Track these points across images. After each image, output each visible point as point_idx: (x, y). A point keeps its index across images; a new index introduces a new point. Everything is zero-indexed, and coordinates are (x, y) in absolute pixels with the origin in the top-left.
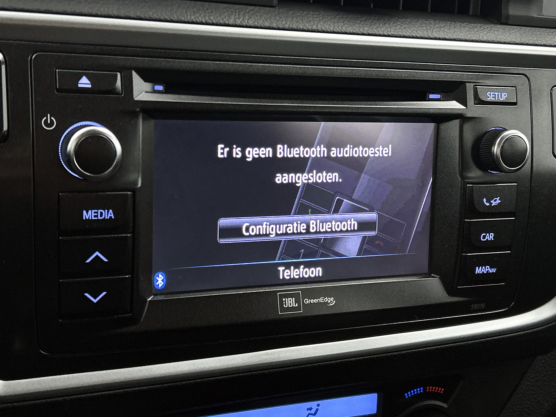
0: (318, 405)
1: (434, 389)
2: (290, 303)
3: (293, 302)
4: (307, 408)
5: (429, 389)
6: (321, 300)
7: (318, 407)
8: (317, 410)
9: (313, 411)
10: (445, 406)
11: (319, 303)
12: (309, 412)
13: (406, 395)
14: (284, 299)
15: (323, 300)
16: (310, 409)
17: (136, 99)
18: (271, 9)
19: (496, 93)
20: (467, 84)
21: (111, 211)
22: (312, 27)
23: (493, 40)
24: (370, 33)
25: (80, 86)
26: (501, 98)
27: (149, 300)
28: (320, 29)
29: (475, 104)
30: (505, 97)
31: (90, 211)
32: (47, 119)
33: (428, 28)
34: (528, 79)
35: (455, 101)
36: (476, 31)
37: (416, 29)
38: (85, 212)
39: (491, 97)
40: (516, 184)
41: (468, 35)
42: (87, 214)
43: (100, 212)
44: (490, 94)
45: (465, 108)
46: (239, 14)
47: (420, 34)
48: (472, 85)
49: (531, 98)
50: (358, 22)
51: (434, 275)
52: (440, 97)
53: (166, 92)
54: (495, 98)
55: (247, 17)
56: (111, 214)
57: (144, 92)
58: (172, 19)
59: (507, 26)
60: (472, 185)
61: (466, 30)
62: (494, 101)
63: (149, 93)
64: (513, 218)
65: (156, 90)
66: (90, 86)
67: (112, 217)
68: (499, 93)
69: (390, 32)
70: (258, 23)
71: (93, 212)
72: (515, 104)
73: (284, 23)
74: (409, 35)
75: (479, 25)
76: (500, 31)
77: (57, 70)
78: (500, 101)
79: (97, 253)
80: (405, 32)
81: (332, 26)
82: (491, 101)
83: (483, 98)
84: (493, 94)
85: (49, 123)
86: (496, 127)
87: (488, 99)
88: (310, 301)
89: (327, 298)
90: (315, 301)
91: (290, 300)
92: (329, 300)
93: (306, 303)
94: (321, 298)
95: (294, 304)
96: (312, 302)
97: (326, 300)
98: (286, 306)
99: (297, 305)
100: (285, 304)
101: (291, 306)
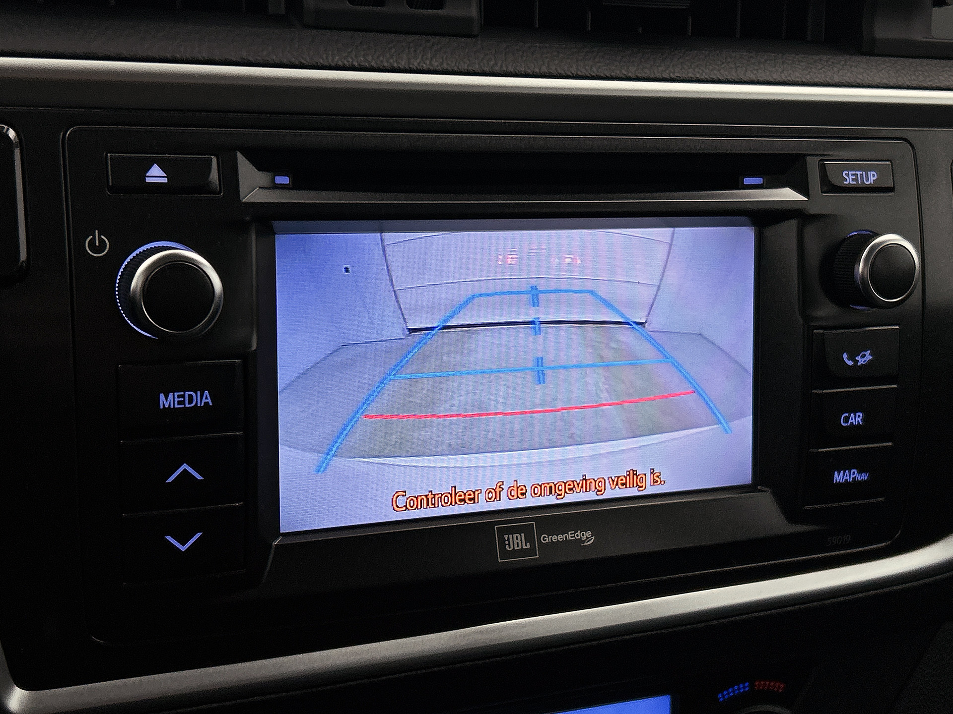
1: (767, 685)
3: (521, 540)
5: (759, 685)
11: (566, 541)
13: (720, 696)
14: (506, 537)
17: (244, 200)
18: (469, 40)
19: (859, 173)
20: (808, 158)
21: (208, 394)
22: (540, 69)
23: (850, 82)
24: (640, 75)
25: (148, 180)
26: (867, 180)
27: (275, 543)
28: (553, 71)
29: (822, 192)
30: (872, 179)
31: (171, 395)
32: (94, 238)
33: (737, 65)
34: (913, 147)
35: (788, 189)
36: (820, 67)
37: (717, 67)
38: (162, 396)
39: (849, 179)
40: (897, 327)
41: (806, 75)
42: (166, 398)
43: (189, 395)
44: (848, 175)
45: (807, 199)
46: (415, 51)
47: (725, 74)
48: (817, 159)
49: (918, 179)
50: (619, 58)
51: (764, 488)
52: (762, 183)
53: (295, 186)
54: (856, 180)
55: (429, 56)
56: (207, 398)
57: (258, 188)
58: (303, 61)
59: (872, 58)
60: (821, 331)
61: (803, 66)
62: (855, 186)
63: (266, 188)
64: (895, 386)
65: (278, 184)
66: (165, 180)
67: (208, 402)
68: (864, 173)
69: (674, 73)
70: (448, 64)
71: (176, 396)
72: (890, 190)
73: (492, 63)
74: (706, 77)
75: (825, 58)
76: (860, 66)
77: (109, 155)
78: (865, 186)
79: (185, 466)
80: (699, 73)
81: (574, 66)
82: (850, 186)
83: (836, 182)
84: (853, 175)
85: (97, 244)
86: (860, 231)
87: (845, 183)
88: (551, 538)
89: (580, 533)
90: (560, 538)
91: (517, 537)
92: (583, 535)
93: (544, 542)
94: (569, 533)
95: (524, 543)
96: (555, 540)
97: (577, 535)
98: (510, 548)
99: (528, 546)
100: (509, 544)
101: (518, 548)
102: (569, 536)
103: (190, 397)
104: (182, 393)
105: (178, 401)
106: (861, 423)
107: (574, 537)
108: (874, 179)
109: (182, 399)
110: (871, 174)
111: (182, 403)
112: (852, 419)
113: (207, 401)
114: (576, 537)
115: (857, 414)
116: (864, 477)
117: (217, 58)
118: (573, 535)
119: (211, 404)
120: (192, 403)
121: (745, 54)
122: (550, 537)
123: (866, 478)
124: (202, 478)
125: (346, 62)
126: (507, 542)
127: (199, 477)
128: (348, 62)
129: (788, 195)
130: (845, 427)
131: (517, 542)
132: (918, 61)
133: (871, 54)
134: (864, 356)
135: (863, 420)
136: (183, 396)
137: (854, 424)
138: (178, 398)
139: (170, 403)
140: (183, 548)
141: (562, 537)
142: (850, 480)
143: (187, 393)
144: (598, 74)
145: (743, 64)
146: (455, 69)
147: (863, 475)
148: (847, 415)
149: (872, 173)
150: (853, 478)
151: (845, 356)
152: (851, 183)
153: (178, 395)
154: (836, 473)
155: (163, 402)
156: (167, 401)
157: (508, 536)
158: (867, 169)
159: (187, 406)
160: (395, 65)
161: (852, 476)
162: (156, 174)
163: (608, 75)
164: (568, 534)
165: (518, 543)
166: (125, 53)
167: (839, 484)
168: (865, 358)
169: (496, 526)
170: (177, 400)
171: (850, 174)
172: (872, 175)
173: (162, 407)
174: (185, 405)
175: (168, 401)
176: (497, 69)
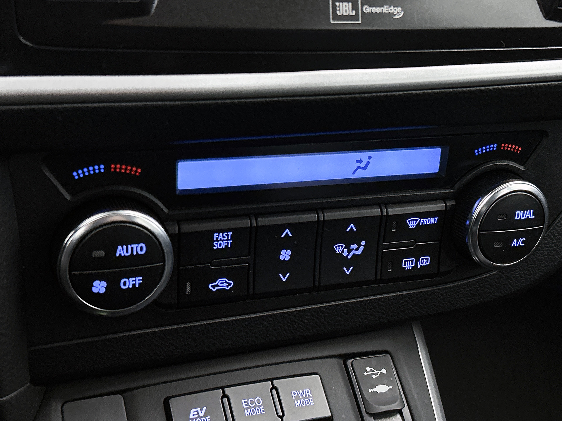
0: (370, 158)
1: (510, 147)
2: (346, 10)
3: (349, 8)
4: (356, 161)
5: (504, 147)
6: (385, 9)
7: (368, 160)
8: (368, 163)
9: (363, 165)
10: (522, 168)
11: (382, 14)
12: (358, 164)
13: (476, 151)
14: (337, 4)
15: (387, 9)
16: (360, 161)
88: (371, 10)
90: (378, 10)
91: (346, 5)
92: (395, 10)
93: (365, 12)
94: (385, 7)
95: (351, 11)
96: (374, 11)
98: (340, 13)
99: (354, 13)
101: (346, 14)
107: (388, 11)
122: (370, 8)
126: (338, 8)
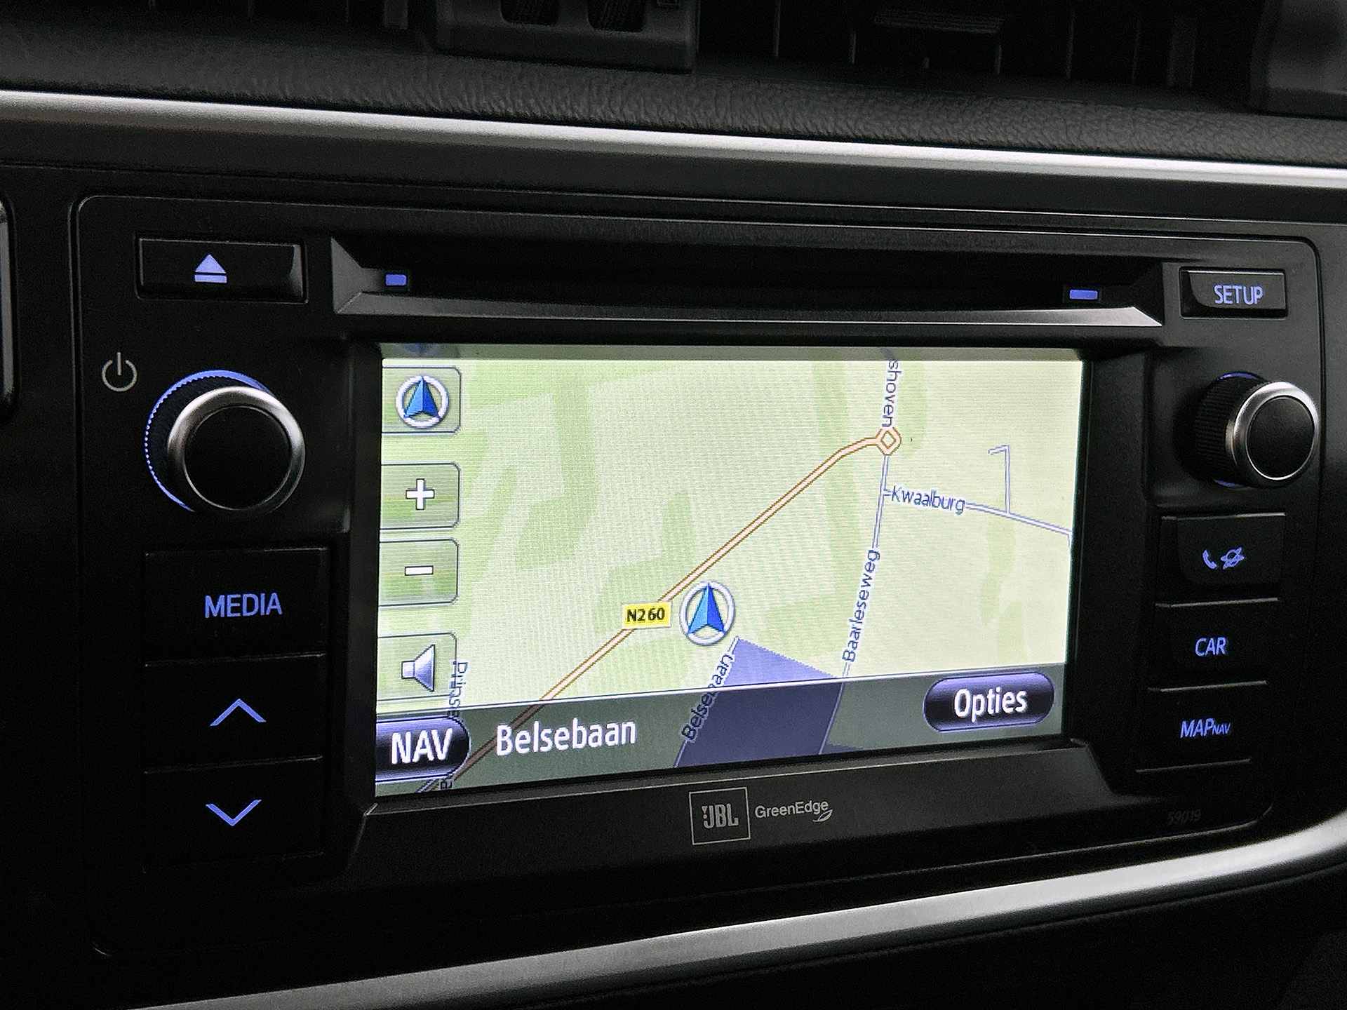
3: (726, 814)
11: (792, 817)
17: (339, 312)
18: (678, 78)
19: (1237, 288)
20: (1166, 265)
21: (276, 596)
22: (781, 125)
23: (1230, 153)
24: (926, 137)
25: (198, 279)
26: (1249, 299)
27: (368, 814)
28: (801, 129)
29: (1184, 315)
30: (1257, 297)
31: (222, 597)
32: (115, 365)
33: (1068, 123)
34: (1315, 249)
35: (1134, 308)
36: (1188, 129)
37: (1039, 126)
38: (208, 599)
39: (1223, 296)
40: (1282, 514)
41: (1166, 140)
42: (215, 603)
43: (248, 598)
44: (1221, 290)
45: (1160, 325)
46: (599, 90)
47: (1049, 138)
48: (1178, 266)
49: (1321, 298)
50: (897, 108)
51: (1078, 741)
52: (1096, 298)
53: (415, 289)
54: (1233, 298)
55: (619, 99)
56: (275, 604)
57: (360, 294)
58: (433, 105)
59: (1263, 118)
60: (1173, 518)
61: (1163, 127)
62: (1232, 307)
63: (373, 293)
64: (1276, 599)
65: (389, 286)
66: (223, 280)
67: (276, 610)
68: (1245, 288)
69: (976, 133)
70: (646, 113)
71: (229, 600)
72: (1282, 313)
73: (710, 113)
74: (1023, 140)
75: (1195, 115)
76: (1246, 129)
77: (141, 240)
78: (1247, 307)
79: (239, 703)
80: (1011, 133)
81: (831, 119)
82: (1223, 306)
83: (1203, 299)
84: (1228, 290)
85: (119, 374)
86: (1235, 372)
87: (1217, 302)
88: (770, 811)
89: (813, 803)
90: (783, 811)
91: (720, 808)
92: (816, 807)
93: (758, 816)
94: (797, 803)
95: (730, 819)
96: (775, 813)
97: (808, 808)
98: (709, 824)
99: (737, 823)
100: (708, 819)
101: (721, 826)
102: (796, 809)
103: (251, 601)
104: (239, 596)
105: (233, 608)
106: (1224, 652)
107: (803, 809)
108: (1259, 297)
109: (239, 605)
110: (1254, 289)
111: (239, 609)
112: (1211, 646)
113: (274, 607)
114: (806, 809)
115: (1219, 639)
116: (1224, 729)
117: (305, 98)
118: (802, 807)
119: (280, 612)
120: (253, 610)
121: (1077, 106)
122: (768, 810)
123: (1226, 732)
124: (263, 721)
125: (496, 109)
126: (705, 817)
127: (260, 719)
128: (500, 107)
129: (1132, 317)
130: (1200, 657)
131: (720, 815)
132: (1328, 124)
133: (1261, 111)
134: (1232, 555)
135: (1226, 648)
136: (240, 601)
137: (1214, 653)
138: (232, 602)
139: (220, 609)
140: (232, 822)
141: (786, 810)
142: (1204, 733)
143: (245, 596)
144: (865, 133)
145: (1076, 121)
146: (657, 121)
147: (1222, 726)
148: (1205, 640)
149: (1256, 288)
150: (1208, 731)
151: (1206, 555)
152: (1226, 302)
153: (232, 599)
154: (1184, 723)
155: (210, 609)
156: (215, 607)
157: (708, 809)
158: (1249, 283)
159: (245, 614)
160: (569, 114)
161: (1207, 728)
162: (210, 270)
163: (881, 136)
164: (795, 806)
165: (721, 818)
166: (170, 88)
167: (1188, 740)
168: (1233, 560)
169: (690, 793)
170: (230, 605)
171: (1224, 290)
172: (1255, 291)
173: (207, 616)
174: (242, 613)
175: (218, 607)
176: (718, 123)
